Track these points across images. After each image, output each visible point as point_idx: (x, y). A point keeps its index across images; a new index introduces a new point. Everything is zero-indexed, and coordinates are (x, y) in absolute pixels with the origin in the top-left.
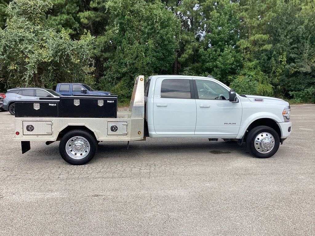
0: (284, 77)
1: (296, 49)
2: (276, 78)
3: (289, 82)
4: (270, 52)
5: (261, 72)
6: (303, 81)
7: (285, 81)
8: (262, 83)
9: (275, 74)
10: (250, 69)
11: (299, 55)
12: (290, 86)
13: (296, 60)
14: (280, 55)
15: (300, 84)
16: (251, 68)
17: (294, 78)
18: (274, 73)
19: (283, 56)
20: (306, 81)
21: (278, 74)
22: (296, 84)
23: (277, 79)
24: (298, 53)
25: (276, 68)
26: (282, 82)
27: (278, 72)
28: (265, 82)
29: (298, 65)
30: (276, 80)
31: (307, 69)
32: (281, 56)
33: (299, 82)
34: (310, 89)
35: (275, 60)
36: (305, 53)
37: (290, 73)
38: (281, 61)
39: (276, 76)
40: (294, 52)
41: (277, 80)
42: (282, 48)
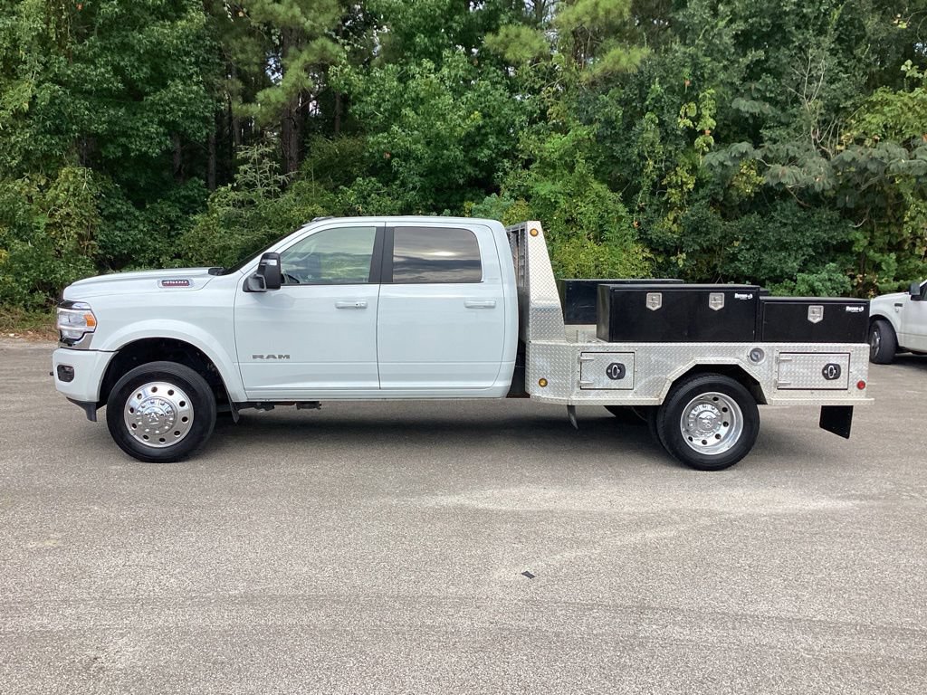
0: (701, 210)
1: (770, 80)
2: (671, 216)
3: (728, 238)
4: (641, 85)
5: (596, 185)
6: (798, 236)
7: (707, 233)
8: (598, 239)
9: (664, 199)
10: (548, 168)
11: (783, 110)
12: (733, 258)
13: (765, 133)
14: (687, 102)
15: (780, 250)
16: (553, 167)
17: (754, 219)
18: (658, 188)
19: (698, 108)
20: (810, 235)
21: (674, 196)
22: (765, 248)
23: (675, 221)
24: (779, 98)
25: (668, 168)
26: (693, 236)
27: (676, 186)
28: (612, 232)
29: (770, 156)
30: (667, 227)
31: (809, 173)
32: (692, 109)
33: (779, 240)
34: (825, 275)
35: (662, 124)
36: (809, 97)
37: (735, 193)
38: (692, 134)
39: (668, 206)
40: (758, 90)
41: (675, 228)
42: (696, 65)
